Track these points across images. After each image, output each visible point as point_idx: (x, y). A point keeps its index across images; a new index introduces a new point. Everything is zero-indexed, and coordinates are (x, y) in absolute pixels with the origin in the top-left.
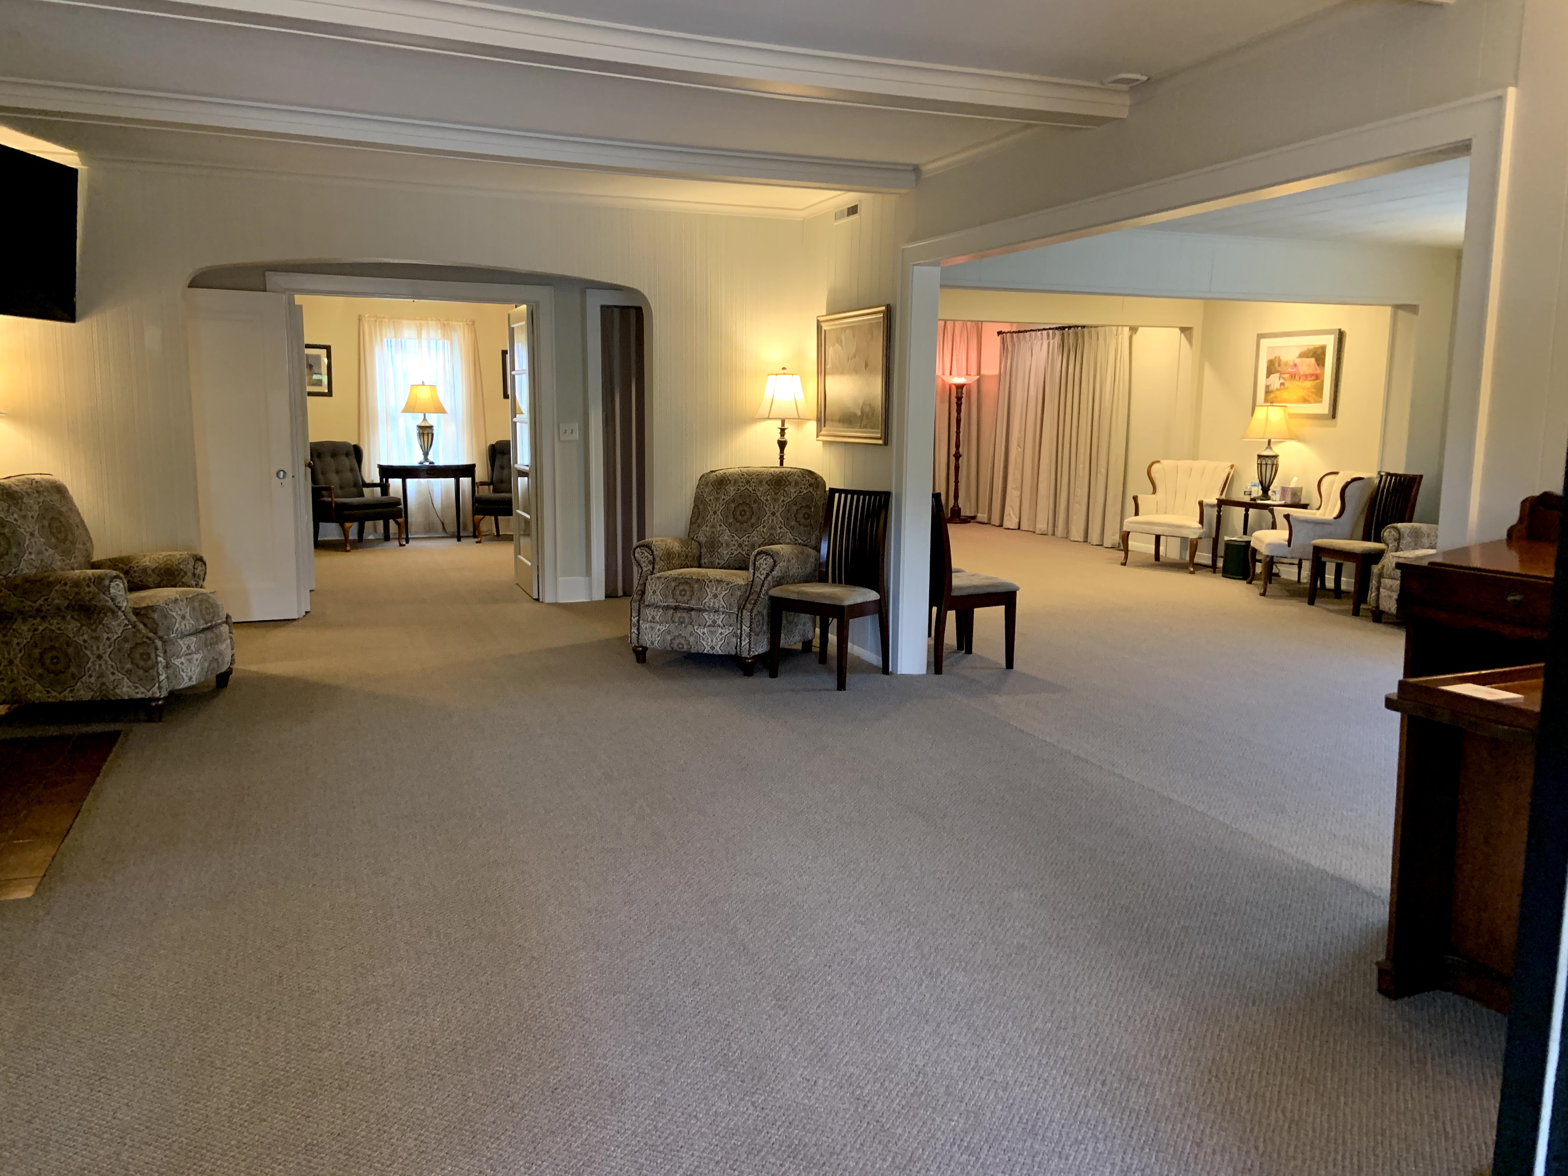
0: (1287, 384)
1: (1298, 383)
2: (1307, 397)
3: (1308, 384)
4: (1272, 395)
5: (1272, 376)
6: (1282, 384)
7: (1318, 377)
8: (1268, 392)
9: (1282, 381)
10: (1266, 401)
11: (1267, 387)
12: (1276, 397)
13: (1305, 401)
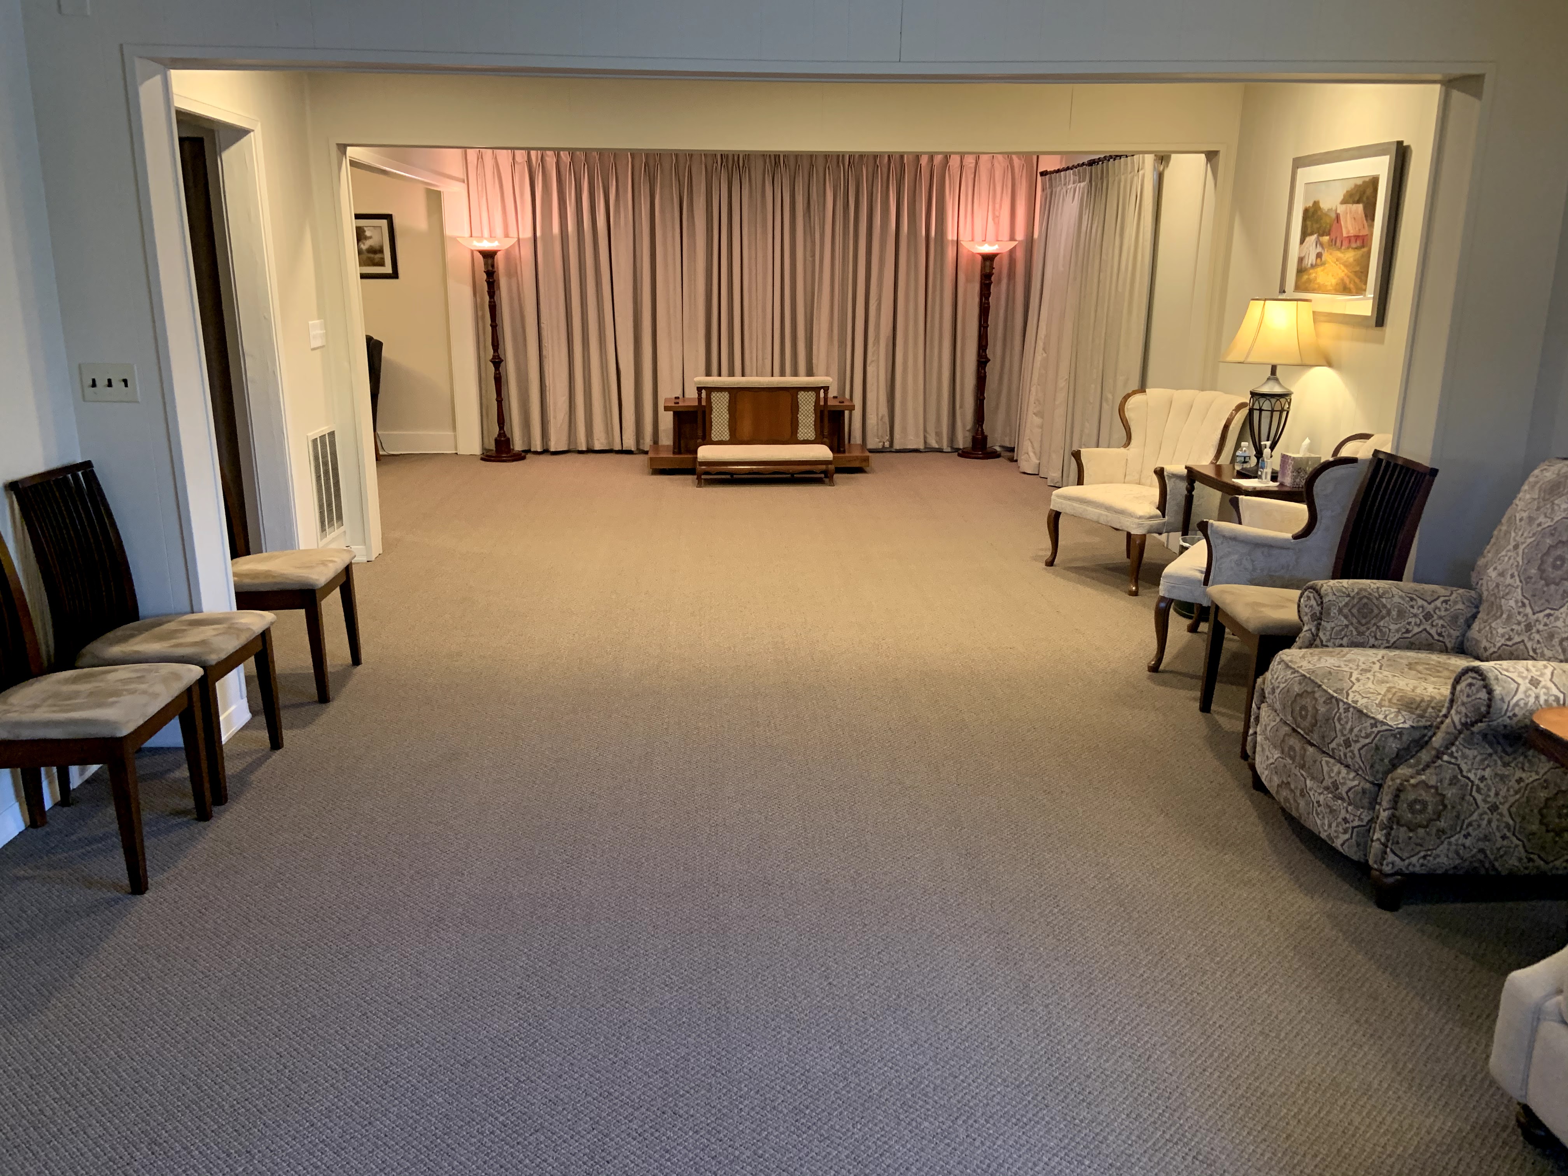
0: (1326, 256)
1: (1339, 254)
2: (1347, 281)
3: (1350, 256)
4: (1305, 277)
5: (1308, 239)
6: (1319, 256)
7: (1363, 241)
8: (1301, 271)
9: (1319, 250)
10: (1297, 288)
11: (1301, 260)
12: (1309, 281)
13: (1344, 289)
